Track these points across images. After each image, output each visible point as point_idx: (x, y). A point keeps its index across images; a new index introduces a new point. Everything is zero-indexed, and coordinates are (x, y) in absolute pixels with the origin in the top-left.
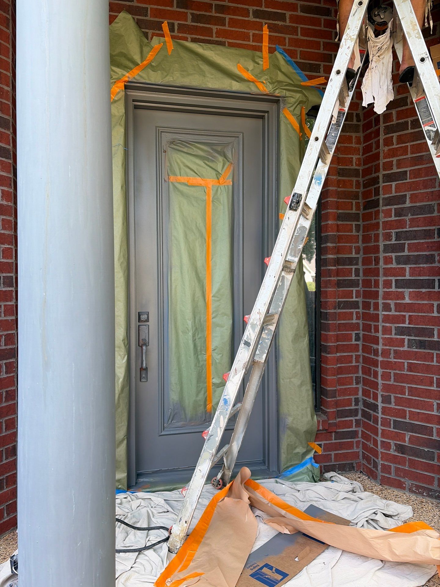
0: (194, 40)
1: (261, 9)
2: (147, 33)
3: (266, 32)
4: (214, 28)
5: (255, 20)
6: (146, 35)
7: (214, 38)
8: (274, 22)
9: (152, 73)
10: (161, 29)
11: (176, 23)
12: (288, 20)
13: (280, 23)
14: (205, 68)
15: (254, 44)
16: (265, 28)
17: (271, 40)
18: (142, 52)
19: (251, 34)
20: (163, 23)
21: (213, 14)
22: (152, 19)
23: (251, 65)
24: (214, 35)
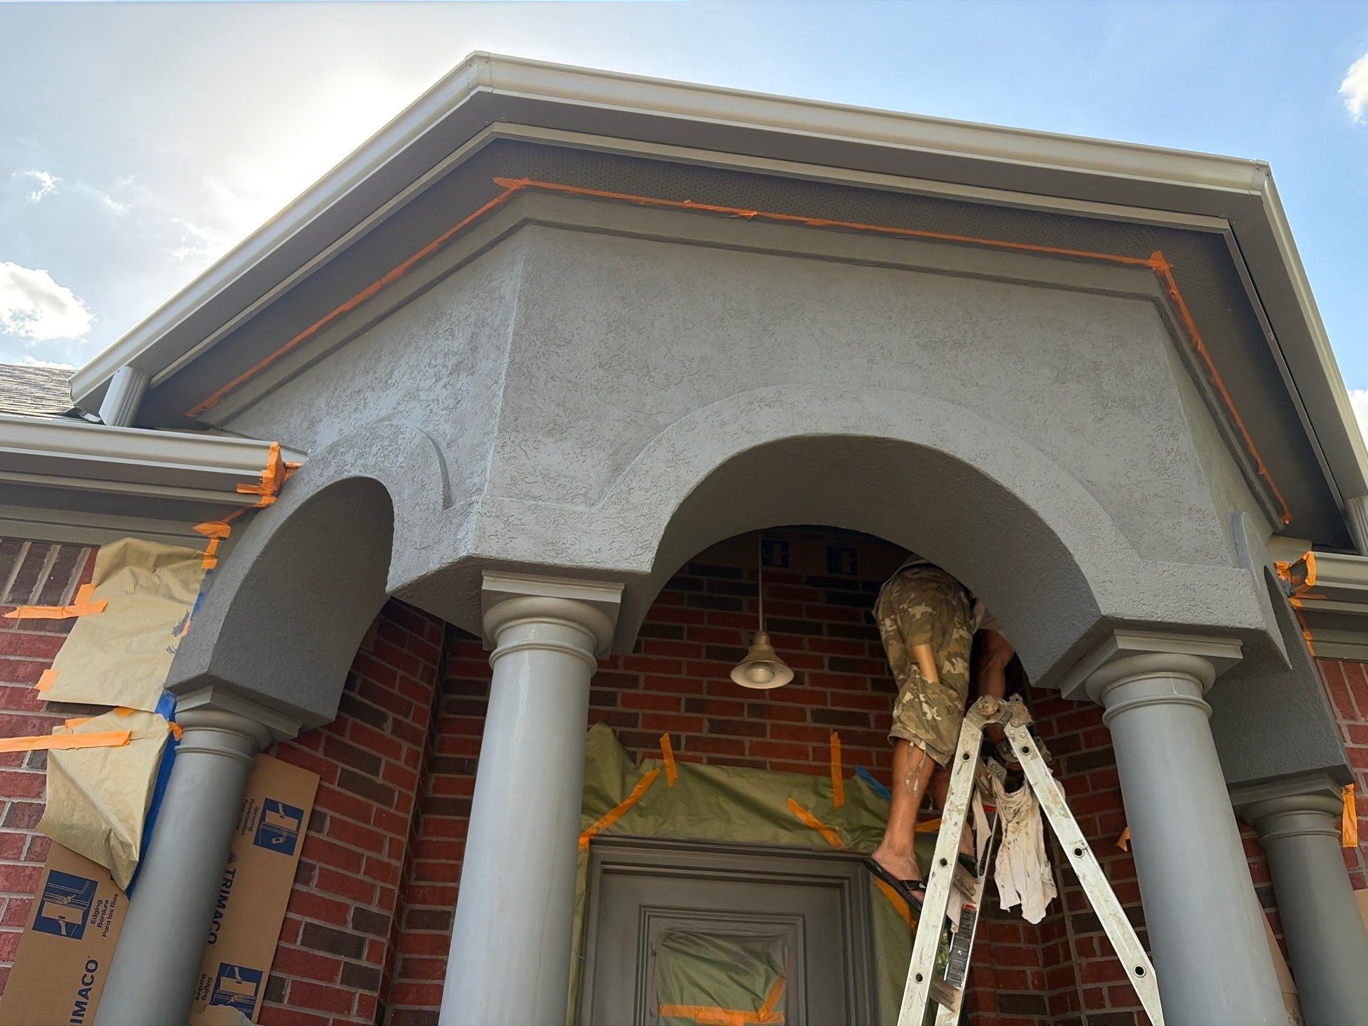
0: (712, 762)
1: (826, 708)
2: (635, 753)
3: (835, 743)
4: (747, 741)
5: (816, 725)
6: (633, 757)
7: (747, 757)
8: (849, 728)
9: (637, 819)
10: (658, 746)
11: (683, 735)
12: (873, 724)
13: (860, 729)
14: (731, 807)
15: (816, 764)
16: (834, 737)
17: (845, 756)
18: (623, 786)
19: (810, 749)
20: (661, 736)
21: (746, 718)
22: (645, 731)
23: (812, 800)
24: (747, 752)
